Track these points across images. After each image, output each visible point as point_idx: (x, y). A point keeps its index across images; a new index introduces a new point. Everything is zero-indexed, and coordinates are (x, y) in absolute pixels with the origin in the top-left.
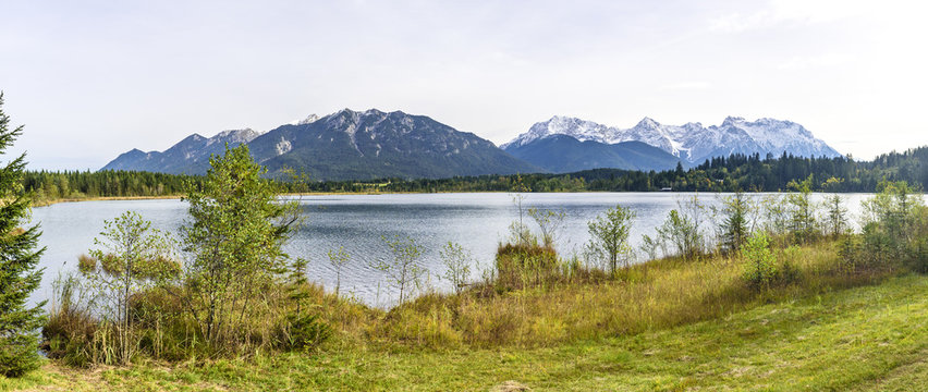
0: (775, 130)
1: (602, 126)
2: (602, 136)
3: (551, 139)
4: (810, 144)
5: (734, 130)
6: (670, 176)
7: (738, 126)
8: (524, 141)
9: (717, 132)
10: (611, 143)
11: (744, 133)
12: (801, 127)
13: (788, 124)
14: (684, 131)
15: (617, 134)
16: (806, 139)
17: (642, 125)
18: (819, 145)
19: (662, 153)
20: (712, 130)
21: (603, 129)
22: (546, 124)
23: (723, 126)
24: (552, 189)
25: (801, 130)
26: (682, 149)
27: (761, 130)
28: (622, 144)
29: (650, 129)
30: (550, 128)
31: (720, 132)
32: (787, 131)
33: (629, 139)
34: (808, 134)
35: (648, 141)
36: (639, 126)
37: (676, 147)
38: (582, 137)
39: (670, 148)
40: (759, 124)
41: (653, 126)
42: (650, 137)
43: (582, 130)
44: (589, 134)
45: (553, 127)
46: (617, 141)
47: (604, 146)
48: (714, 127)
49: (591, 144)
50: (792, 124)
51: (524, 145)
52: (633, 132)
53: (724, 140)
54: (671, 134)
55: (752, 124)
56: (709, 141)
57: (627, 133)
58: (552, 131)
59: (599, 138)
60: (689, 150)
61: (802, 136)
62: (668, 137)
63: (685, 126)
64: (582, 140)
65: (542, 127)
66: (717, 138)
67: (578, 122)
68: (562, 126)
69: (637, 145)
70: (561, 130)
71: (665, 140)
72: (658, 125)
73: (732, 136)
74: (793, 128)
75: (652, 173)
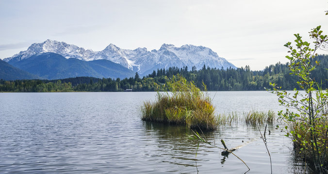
0: (193, 52)
1: (81, 49)
2: (81, 55)
3: (45, 55)
4: (216, 61)
5: (167, 53)
6: (132, 81)
7: (170, 50)
8: (24, 57)
9: (157, 55)
10: (87, 60)
11: (174, 54)
12: (210, 50)
13: (202, 48)
14: (135, 53)
15: (92, 54)
16: (214, 58)
17: (109, 49)
18: (222, 61)
19: (122, 67)
20: (153, 53)
21: (82, 51)
22: (41, 45)
23: (160, 50)
25: (211, 52)
26: (135, 65)
27: (184, 53)
28: (94, 61)
29: (113, 52)
30: (44, 48)
31: (159, 54)
32: (201, 53)
33: (100, 58)
34: (215, 55)
35: (112, 60)
36: (106, 49)
37: (130, 63)
38: (68, 55)
39: (127, 64)
40: (183, 48)
41: (115, 49)
42: (114, 57)
43: (68, 50)
44: (72, 54)
45: (46, 47)
46: (92, 59)
47: (83, 62)
48: (155, 51)
49: (74, 61)
50: (204, 48)
51: (24, 59)
52: (102, 53)
53: (161, 59)
54: (127, 55)
55: (179, 49)
56: (152, 60)
57: (99, 54)
58: (45, 50)
59: (80, 57)
60: (139, 66)
61: (211, 56)
62: (125, 57)
63: (136, 50)
64: (67, 58)
65: (38, 47)
66: (157, 57)
67: (65, 45)
68: (53, 47)
69: (105, 62)
70: (52, 50)
71: (123, 59)
72: (119, 49)
73: (166, 56)
74: (205, 50)
75: (118, 80)
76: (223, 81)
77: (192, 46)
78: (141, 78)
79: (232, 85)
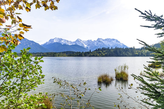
0: (110, 41)
2: (67, 43)
3: (55, 43)
4: (119, 45)
5: (100, 42)
6: (88, 53)
7: (101, 40)
11: (102, 42)
12: (117, 40)
14: (87, 42)
15: (71, 42)
16: (118, 43)
17: (78, 40)
19: (82, 47)
21: (68, 41)
22: (53, 39)
23: (97, 40)
26: (87, 46)
27: (106, 42)
29: (79, 41)
30: (54, 41)
32: (113, 41)
33: (74, 44)
34: (119, 42)
35: (79, 44)
36: (77, 41)
37: (85, 46)
39: (84, 46)
40: (106, 40)
41: (80, 41)
43: (63, 41)
44: (64, 42)
46: (71, 44)
47: (68, 45)
48: (95, 41)
49: (65, 45)
50: (115, 39)
51: (48, 45)
52: (75, 42)
53: (97, 44)
55: (104, 40)
56: (94, 44)
57: (74, 42)
58: (55, 41)
60: (89, 47)
64: (62, 44)
65: (52, 40)
66: (95, 44)
67: (62, 39)
68: (57, 40)
69: (76, 45)
70: (57, 41)
71: (83, 44)
72: (81, 40)
73: (99, 43)
75: (83, 52)
76: (124, 53)
77: (109, 39)
78: (92, 51)
79: (128, 54)
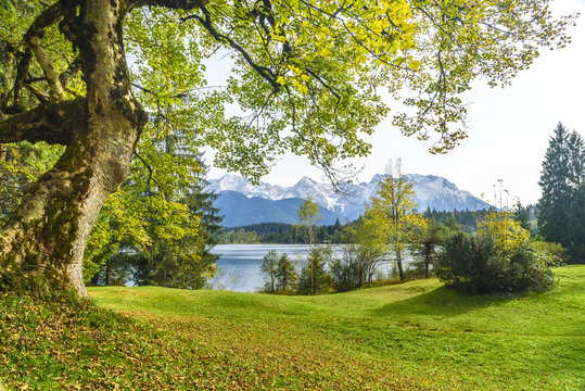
0: (420, 184)
1: (267, 184)
2: (267, 193)
3: (223, 195)
4: (455, 196)
6: (331, 230)
9: (367, 188)
10: (275, 199)
12: (445, 180)
13: (432, 178)
15: (280, 190)
16: (451, 191)
17: (302, 184)
18: (464, 196)
19: (319, 208)
20: (362, 187)
21: (268, 187)
22: (218, 181)
23: (372, 182)
24: (232, 242)
25: (445, 183)
26: (336, 204)
28: (284, 200)
29: (308, 187)
30: (222, 185)
31: (370, 188)
32: (432, 185)
33: (291, 196)
34: (453, 187)
35: (306, 197)
36: (299, 184)
37: (330, 202)
38: (250, 193)
39: (326, 203)
41: (311, 184)
42: (309, 194)
43: (250, 188)
44: (256, 191)
45: (224, 183)
46: (280, 198)
47: (269, 202)
48: (364, 184)
49: (258, 200)
50: (436, 178)
52: (293, 190)
54: (326, 191)
56: (360, 197)
57: (289, 190)
58: (223, 187)
59: (265, 195)
60: (343, 205)
61: (447, 189)
62: (324, 194)
64: (250, 196)
65: (215, 183)
66: (367, 193)
68: (232, 183)
69: (297, 201)
70: (232, 188)
71: (322, 197)
72: (315, 182)
74: (437, 181)
77: (417, 175)
